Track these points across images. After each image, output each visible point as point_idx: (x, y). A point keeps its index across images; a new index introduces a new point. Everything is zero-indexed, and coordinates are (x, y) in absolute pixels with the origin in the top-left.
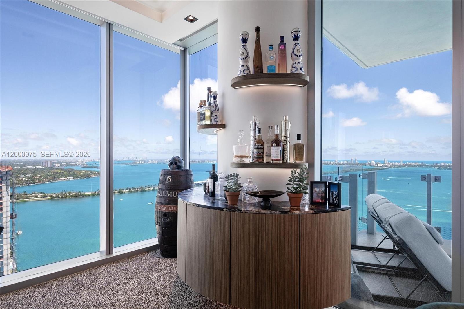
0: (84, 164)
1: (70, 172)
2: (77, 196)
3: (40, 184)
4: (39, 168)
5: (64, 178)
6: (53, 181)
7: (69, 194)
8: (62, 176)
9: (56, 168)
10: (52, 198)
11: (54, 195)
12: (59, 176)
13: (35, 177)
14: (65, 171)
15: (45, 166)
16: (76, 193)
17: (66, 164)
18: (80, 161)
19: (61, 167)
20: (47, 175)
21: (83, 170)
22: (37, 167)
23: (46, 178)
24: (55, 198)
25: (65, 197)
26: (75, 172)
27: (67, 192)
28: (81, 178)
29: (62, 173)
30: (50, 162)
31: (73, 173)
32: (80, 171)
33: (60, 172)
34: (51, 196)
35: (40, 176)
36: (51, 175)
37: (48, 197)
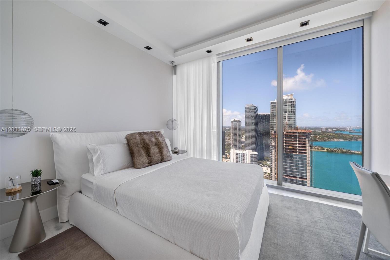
0: (352, 130)
1: (340, 135)
2: (347, 153)
3: (319, 141)
4: (318, 132)
5: (335, 139)
6: (328, 141)
7: (341, 151)
8: (334, 138)
9: (329, 132)
10: (328, 151)
11: (329, 150)
12: (332, 137)
13: (316, 137)
14: (336, 134)
15: (322, 130)
16: (346, 151)
17: (336, 130)
18: (348, 128)
19: (332, 132)
20: (323, 136)
21: (351, 135)
22: (317, 131)
23: (323, 138)
24: (330, 151)
25: (337, 152)
26: (344, 136)
27: (339, 149)
28: (350, 140)
29: (334, 135)
30: (325, 128)
31: (343, 136)
32: (349, 135)
33: (332, 135)
34: (327, 150)
35: (319, 137)
36: (326, 137)
37: (325, 150)
